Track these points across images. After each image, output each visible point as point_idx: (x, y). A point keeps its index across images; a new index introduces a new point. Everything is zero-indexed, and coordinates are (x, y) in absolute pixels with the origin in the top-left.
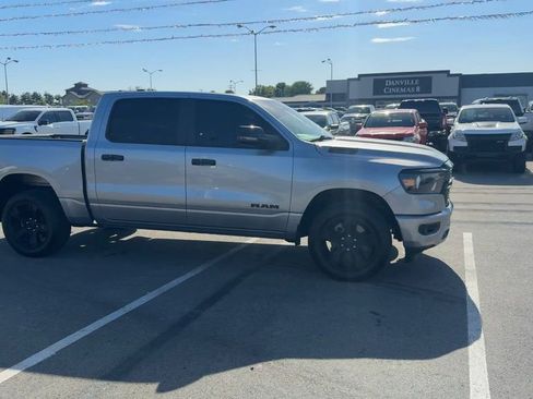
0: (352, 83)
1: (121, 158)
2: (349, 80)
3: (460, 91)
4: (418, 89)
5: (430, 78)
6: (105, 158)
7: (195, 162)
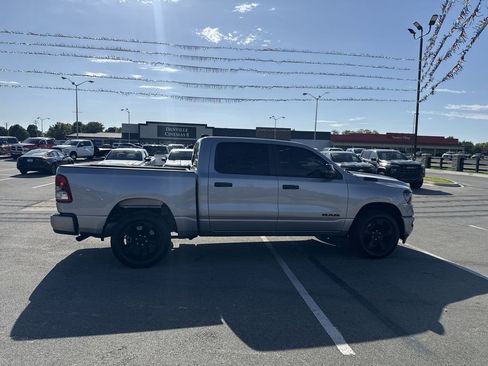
0: (141, 127)
1: (230, 185)
2: (140, 125)
4: (188, 135)
5: (195, 128)
6: (217, 185)
7: (285, 187)
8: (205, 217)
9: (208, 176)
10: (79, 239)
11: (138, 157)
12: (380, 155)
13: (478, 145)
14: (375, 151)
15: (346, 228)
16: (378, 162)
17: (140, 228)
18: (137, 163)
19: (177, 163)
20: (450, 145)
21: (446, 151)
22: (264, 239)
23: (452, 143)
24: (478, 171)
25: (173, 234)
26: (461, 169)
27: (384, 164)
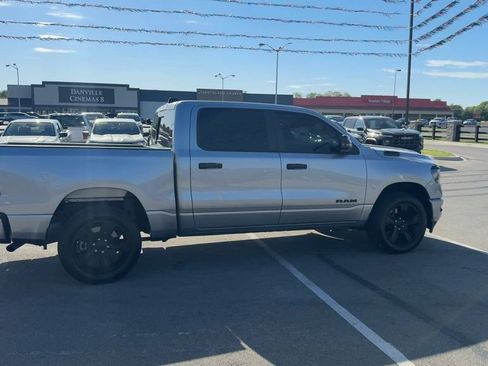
0: (35, 89)
1: (219, 166)
2: (33, 86)
3: (139, 104)
4: (102, 99)
5: (113, 90)
6: (202, 166)
7: (290, 167)
8: (187, 211)
9: (190, 154)
10: (10, 249)
11: (48, 131)
12: (367, 123)
13: (467, 109)
14: (361, 118)
15: (364, 217)
16: (366, 132)
17: (96, 230)
18: (49, 139)
19: (106, 138)
20: (436, 109)
21: (433, 117)
22: (252, 236)
23: (440, 106)
24: (477, 140)
25: (143, 235)
26: (457, 138)
27: (373, 134)
